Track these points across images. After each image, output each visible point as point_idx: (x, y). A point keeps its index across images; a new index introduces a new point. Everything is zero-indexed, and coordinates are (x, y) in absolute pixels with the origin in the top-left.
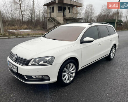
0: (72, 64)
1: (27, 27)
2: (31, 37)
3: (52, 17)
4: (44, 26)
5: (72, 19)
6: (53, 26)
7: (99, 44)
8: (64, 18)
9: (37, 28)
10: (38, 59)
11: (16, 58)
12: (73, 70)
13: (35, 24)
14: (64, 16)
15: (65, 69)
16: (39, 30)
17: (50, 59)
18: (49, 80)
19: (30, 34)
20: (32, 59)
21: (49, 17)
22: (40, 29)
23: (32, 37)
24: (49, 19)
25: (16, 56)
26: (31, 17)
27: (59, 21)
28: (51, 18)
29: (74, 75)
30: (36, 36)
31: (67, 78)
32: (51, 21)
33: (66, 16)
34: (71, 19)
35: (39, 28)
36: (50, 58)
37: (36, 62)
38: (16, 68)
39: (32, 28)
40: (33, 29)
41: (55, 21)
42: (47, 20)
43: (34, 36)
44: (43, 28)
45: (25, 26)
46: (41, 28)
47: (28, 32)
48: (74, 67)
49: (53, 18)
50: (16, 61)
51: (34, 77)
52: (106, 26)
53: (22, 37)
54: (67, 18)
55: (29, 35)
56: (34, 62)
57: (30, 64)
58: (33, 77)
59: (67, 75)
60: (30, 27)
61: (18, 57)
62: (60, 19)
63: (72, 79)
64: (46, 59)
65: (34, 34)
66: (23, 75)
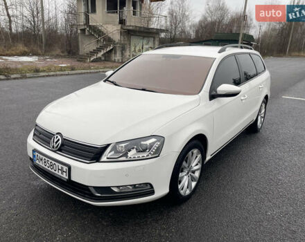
0: (195, 151)
1: (26, 49)
2: (44, 76)
3: (90, 24)
4: (70, 47)
5: (142, 30)
6: (95, 48)
7: (242, 98)
8: (122, 28)
9: (54, 53)
10: (123, 145)
11: (60, 142)
12: (197, 165)
13: (47, 40)
14: (122, 22)
15: (184, 163)
16: (57, 56)
17: (154, 143)
18: (152, 192)
19: (41, 69)
20: (108, 145)
21: (85, 25)
22: (61, 54)
23: (47, 76)
24: (83, 31)
25: (59, 137)
26: (34, 22)
27: (110, 35)
28: (90, 27)
29: (197, 174)
30: (58, 73)
31: (186, 184)
32: (91, 34)
33: (128, 24)
34: (140, 32)
35: (58, 51)
36: (153, 140)
37: (117, 152)
38: (65, 168)
39: (40, 51)
40: (43, 55)
41: (99, 36)
42: (79, 31)
43: (52, 73)
44: (69, 53)
45: (21, 47)
46: (62, 52)
47: (31, 62)
48: (199, 156)
49: (94, 26)
50: (60, 150)
51: (116, 190)
52: (249, 54)
53: (21, 78)
54: (131, 28)
55: (37, 71)
56: (113, 152)
57: (104, 158)
58: (112, 188)
59: (185, 177)
60: (35, 48)
61: (64, 140)
62: (113, 30)
63: (194, 184)
64: (142, 143)
65: (50, 70)
66: (87, 186)
